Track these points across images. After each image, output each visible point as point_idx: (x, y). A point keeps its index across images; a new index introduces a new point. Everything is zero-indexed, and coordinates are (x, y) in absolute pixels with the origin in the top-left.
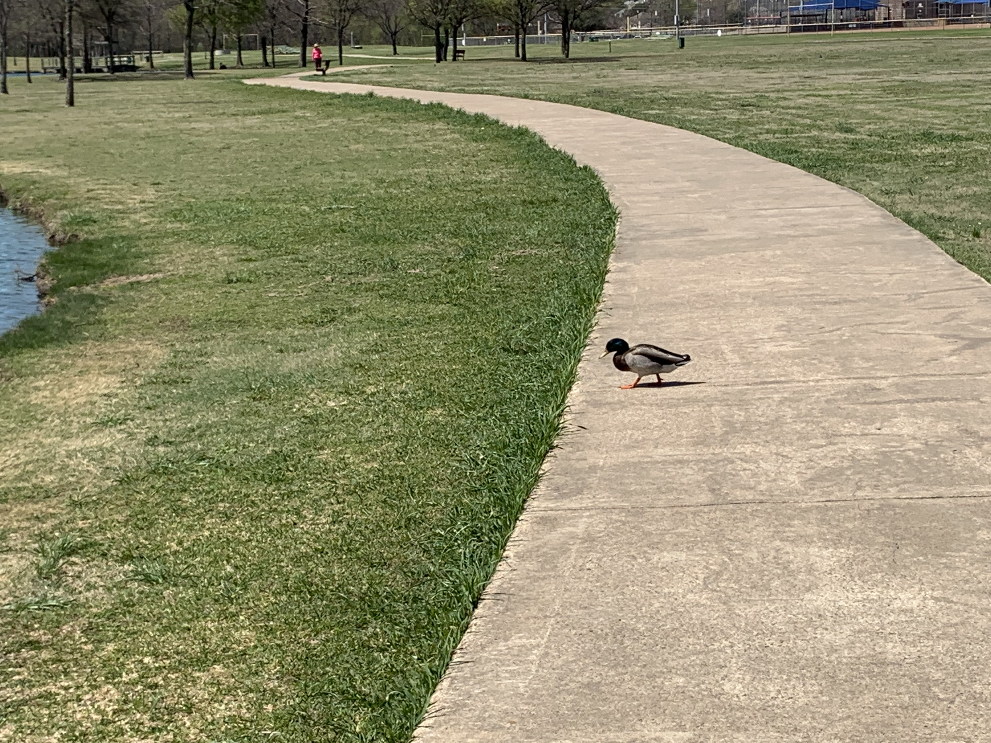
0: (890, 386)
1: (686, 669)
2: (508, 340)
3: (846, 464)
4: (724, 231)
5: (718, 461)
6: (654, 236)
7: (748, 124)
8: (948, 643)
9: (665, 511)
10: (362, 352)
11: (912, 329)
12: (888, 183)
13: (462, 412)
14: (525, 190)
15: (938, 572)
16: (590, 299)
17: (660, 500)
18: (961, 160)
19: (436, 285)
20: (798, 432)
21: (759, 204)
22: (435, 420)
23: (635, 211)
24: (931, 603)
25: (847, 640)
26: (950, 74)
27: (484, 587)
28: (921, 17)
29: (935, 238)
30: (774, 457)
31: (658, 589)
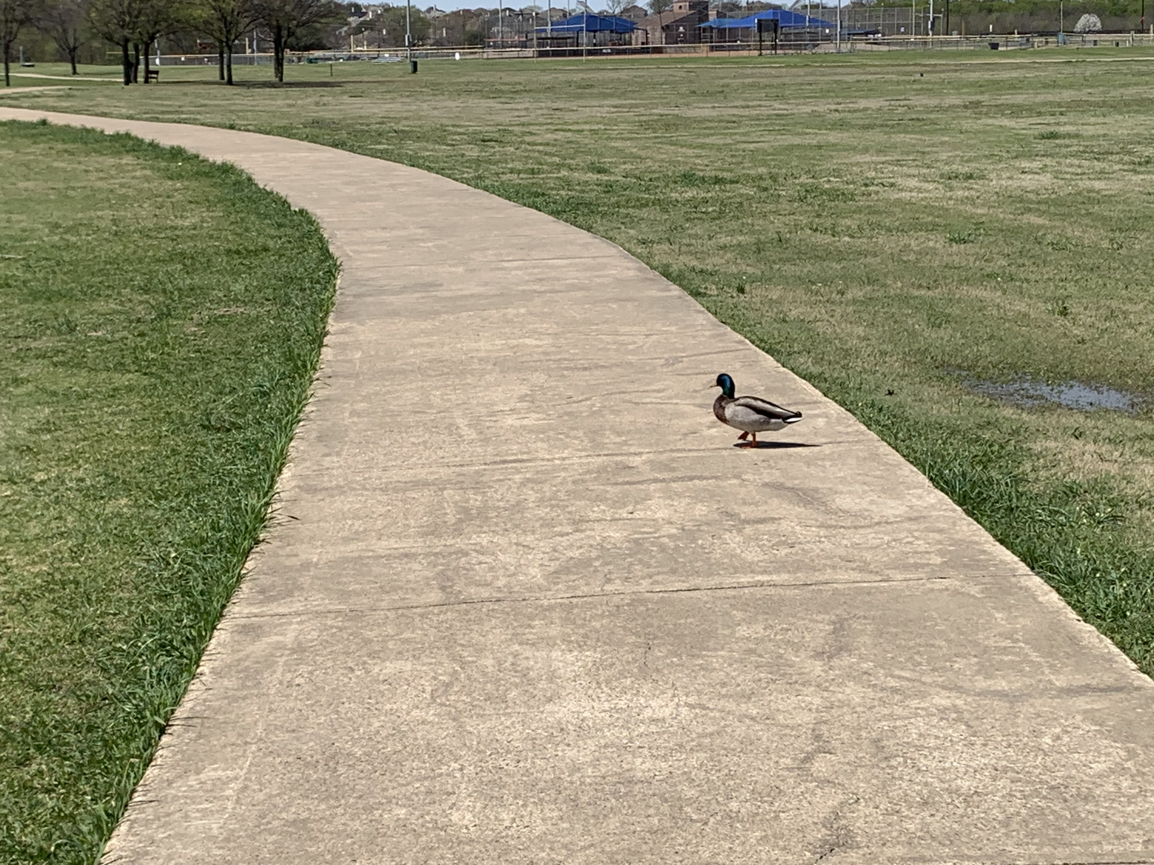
0: (644, 463)
1: (409, 799)
2: (208, 415)
3: (594, 554)
4: (460, 286)
5: (450, 554)
6: (381, 291)
7: (489, 162)
8: (702, 755)
9: (389, 614)
10: (30, 431)
11: (670, 398)
12: (645, 231)
13: (151, 502)
14: (230, 237)
15: (693, 674)
16: (305, 366)
17: (382, 600)
18: (725, 206)
19: (122, 350)
20: (541, 518)
21: (501, 255)
22: (118, 512)
23: (359, 263)
24: (684, 711)
25: (591, 757)
26: (714, 107)
27: (173, 712)
28: (682, 42)
29: (696, 294)
30: (514, 547)
31: (378, 706)
